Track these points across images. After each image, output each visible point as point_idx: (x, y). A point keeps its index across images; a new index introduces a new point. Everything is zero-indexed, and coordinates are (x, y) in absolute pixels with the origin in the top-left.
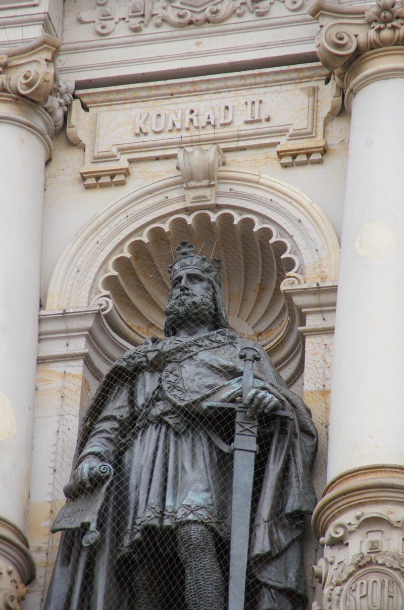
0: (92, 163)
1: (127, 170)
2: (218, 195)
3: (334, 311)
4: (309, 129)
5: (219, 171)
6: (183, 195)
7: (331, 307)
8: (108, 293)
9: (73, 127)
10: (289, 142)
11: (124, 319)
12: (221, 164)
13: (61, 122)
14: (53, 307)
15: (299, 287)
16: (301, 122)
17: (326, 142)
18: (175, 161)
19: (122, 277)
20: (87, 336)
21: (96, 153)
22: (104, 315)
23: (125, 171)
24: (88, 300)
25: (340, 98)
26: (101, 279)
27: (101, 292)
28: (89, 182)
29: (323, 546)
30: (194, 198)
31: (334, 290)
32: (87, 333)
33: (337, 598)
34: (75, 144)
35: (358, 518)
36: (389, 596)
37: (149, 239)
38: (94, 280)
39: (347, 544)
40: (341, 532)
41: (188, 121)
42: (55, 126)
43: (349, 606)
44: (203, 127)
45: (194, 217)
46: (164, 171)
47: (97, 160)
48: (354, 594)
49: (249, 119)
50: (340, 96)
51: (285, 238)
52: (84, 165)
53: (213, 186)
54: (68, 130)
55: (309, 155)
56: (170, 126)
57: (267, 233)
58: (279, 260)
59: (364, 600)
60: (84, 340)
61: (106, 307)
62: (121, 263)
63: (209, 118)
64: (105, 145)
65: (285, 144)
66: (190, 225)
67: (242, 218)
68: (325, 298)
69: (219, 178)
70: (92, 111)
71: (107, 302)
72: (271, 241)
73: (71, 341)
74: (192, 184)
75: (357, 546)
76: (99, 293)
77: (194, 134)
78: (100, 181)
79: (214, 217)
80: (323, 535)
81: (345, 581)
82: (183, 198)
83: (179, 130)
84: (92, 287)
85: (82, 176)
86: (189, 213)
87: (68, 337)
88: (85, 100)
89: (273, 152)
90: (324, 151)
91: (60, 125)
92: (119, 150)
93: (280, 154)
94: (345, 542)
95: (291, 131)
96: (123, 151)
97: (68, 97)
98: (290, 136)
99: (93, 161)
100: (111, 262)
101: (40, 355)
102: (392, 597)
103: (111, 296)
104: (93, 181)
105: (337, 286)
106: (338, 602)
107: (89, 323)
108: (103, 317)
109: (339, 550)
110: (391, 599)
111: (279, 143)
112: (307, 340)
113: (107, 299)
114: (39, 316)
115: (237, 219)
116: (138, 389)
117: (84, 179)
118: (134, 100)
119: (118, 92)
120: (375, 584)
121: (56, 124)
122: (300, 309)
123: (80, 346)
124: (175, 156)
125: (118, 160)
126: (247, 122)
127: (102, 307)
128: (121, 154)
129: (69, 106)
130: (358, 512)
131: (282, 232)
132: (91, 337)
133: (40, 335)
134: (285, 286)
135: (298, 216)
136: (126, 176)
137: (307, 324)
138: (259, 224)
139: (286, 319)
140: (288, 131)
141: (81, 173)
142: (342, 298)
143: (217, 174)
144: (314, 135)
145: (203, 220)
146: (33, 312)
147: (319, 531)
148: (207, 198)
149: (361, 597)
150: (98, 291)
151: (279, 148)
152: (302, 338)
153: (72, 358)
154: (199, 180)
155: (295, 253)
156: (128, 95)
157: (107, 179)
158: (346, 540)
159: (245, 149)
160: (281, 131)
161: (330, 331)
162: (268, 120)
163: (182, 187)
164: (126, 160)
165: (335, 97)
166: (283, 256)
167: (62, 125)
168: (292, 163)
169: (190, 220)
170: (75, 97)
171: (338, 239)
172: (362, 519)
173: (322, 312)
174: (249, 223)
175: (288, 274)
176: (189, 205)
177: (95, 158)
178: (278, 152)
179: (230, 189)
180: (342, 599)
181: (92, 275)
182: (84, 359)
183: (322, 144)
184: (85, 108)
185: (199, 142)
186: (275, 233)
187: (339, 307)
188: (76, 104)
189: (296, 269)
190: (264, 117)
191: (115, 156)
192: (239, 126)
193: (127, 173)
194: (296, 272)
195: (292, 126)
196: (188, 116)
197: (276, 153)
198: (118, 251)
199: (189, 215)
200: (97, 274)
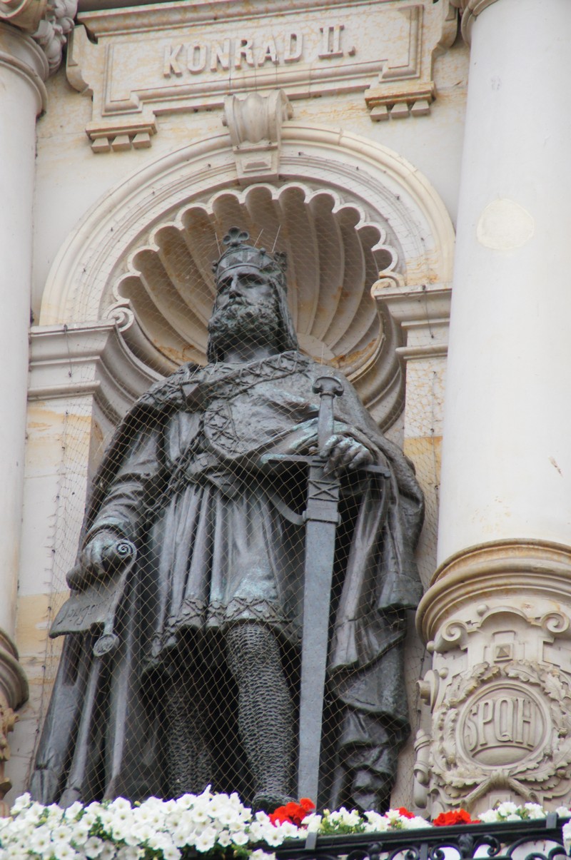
0: (103, 116)
1: (153, 126)
2: (282, 161)
3: (447, 324)
4: (411, 67)
5: (283, 128)
6: (232, 162)
7: (443, 319)
8: (127, 301)
9: (76, 65)
10: (383, 85)
11: (150, 339)
12: (286, 118)
13: (58, 59)
14: (49, 322)
15: (397, 291)
16: (400, 57)
17: (435, 85)
18: (221, 114)
19: (147, 278)
20: (97, 363)
21: (108, 104)
22: (122, 333)
23: (150, 128)
24: (99, 312)
25: (455, 23)
26: (117, 282)
27: (117, 301)
28: (98, 143)
29: (432, 653)
30: (249, 166)
31: (446, 295)
32: (98, 358)
33: (451, 724)
34: (78, 90)
35: (481, 614)
36: (524, 721)
37: (184, 225)
38: (108, 283)
39: (466, 651)
40: (457, 634)
41: (239, 56)
42: (50, 64)
43: (468, 736)
44: (261, 65)
45: (249, 193)
46: (206, 129)
47: (109, 112)
48: (475, 718)
49: (326, 52)
50: (455, 19)
51: (377, 222)
52: (91, 120)
53: (275, 148)
54: (68, 70)
55: (410, 103)
56: (213, 64)
57: (351, 215)
58: (368, 253)
59: (489, 727)
60: (93, 367)
61: (124, 321)
62: (145, 259)
63: (268, 52)
64: (121, 90)
65: (378, 88)
66: (243, 205)
67: (316, 194)
68: (434, 307)
69: (283, 138)
70: (103, 42)
71: (126, 314)
72: (358, 227)
73: (75, 369)
74: (245, 146)
75: (480, 653)
76: (114, 301)
77: (247, 74)
78: (115, 142)
79: (276, 193)
80: (432, 638)
81: (463, 701)
82: (233, 167)
83: (226, 69)
84: (104, 294)
85: (89, 135)
86: (240, 187)
87: (70, 364)
88: (92, 26)
89: (359, 100)
90: (433, 98)
91: (57, 63)
92: (141, 98)
93: (370, 102)
94: (463, 648)
95: (385, 70)
96: (146, 99)
97: (67, 23)
98: (384, 77)
99: (104, 113)
100: (131, 257)
101: (31, 389)
102: (529, 723)
103: (131, 306)
104: (104, 143)
105: (451, 289)
106: (453, 730)
107: (101, 344)
108: (120, 336)
109: (454, 658)
110: (526, 725)
111: (368, 87)
112: (410, 366)
113: (126, 310)
114: (30, 334)
115: (309, 195)
116: (171, 437)
117: (92, 140)
118: (161, 27)
119: (139, 14)
120: (504, 704)
121: (51, 61)
122: (398, 322)
123: (88, 376)
124: (220, 107)
125: (140, 112)
126: (323, 58)
127: (119, 322)
128: (144, 103)
129: (69, 35)
130: (481, 605)
131: (373, 213)
132: (103, 364)
133: (31, 361)
134: (377, 290)
135: (396, 190)
136: (151, 135)
137: (408, 344)
138: (341, 203)
139: (379, 337)
140: (380, 69)
141: (87, 132)
142: (458, 306)
143: (281, 132)
144: (418, 75)
145: (261, 198)
146: (21, 329)
147: (426, 633)
148: (266, 165)
149: (485, 724)
150: (112, 299)
151: (368, 94)
152: (401, 363)
153: (77, 394)
154: (255, 141)
155: (391, 244)
156: (153, 19)
157: (124, 140)
158: (464, 645)
159: (320, 96)
160: (372, 70)
161: (441, 353)
162: (352, 54)
163: (231, 150)
164: (152, 112)
165: (447, 20)
166: (374, 248)
167: (59, 63)
168: (387, 115)
169: (242, 197)
170: (77, 22)
171: (453, 224)
172: (486, 616)
173: (429, 326)
174: (325, 202)
175: (381, 273)
176: (241, 176)
177: (107, 110)
178: (368, 100)
179: (300, 154)
180: (458, 726)
181: (104, 276)
182: (94, 395)
183: (429, 87)
184: (93, 38)
185: (255, 87)
186: (362, 215)
187: (453, 320)
188: (80, 32)
189: (392, 266)
190: (346, 50)
191: (136, 107)
192: (311, 63)
193: (152, 131)
194: (393, 270)
195: (386, 63)
196: (239, 50)
197: (364, 102)
198: (141, 242)
199: (242, 190)
200: (112, 275)
